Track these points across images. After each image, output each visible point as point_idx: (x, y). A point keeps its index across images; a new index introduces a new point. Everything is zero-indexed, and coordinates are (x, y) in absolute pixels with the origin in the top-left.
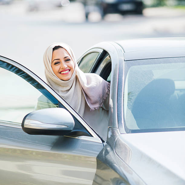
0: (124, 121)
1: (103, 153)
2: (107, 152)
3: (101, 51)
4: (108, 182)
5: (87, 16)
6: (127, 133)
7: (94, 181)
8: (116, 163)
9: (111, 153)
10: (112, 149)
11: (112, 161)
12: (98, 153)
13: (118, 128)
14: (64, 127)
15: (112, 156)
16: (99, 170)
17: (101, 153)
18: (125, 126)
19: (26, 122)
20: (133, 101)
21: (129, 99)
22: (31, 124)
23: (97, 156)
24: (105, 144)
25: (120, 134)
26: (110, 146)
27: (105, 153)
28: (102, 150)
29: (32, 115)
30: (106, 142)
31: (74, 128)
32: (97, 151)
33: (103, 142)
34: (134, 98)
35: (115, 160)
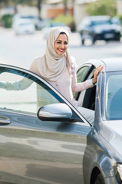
0: (105, 112)
1: (91, 134)
2: (94, 133)
3: (91, 66)
4: (94, 153)
5: (83, 42)
6: (107, 120)
7: (85, 152)
8: (100, 140)
9: (96, 134)
10: (97, 131)
11: (97, 139)
12: (88, 133)
13: (101, 117)
14: (65, 116)
15: (97, 136)
16: (88, 145)
17: (90, 133)
18: (106, 116)
19: (41, 113)
20: (111, 99)
21: (109, 98)
22: (43, 114)
23: (87, 135)
24: (93, 127)
25: (102, 121)
26: (96, 129)
27: (92, 133)
28: (91, 132)
29: (44, 108)
30: (93, 126)
31: (72, 117)
32: (88, 132)
33: (91, 126)
34: (112, 97)
35: (99, 139)
